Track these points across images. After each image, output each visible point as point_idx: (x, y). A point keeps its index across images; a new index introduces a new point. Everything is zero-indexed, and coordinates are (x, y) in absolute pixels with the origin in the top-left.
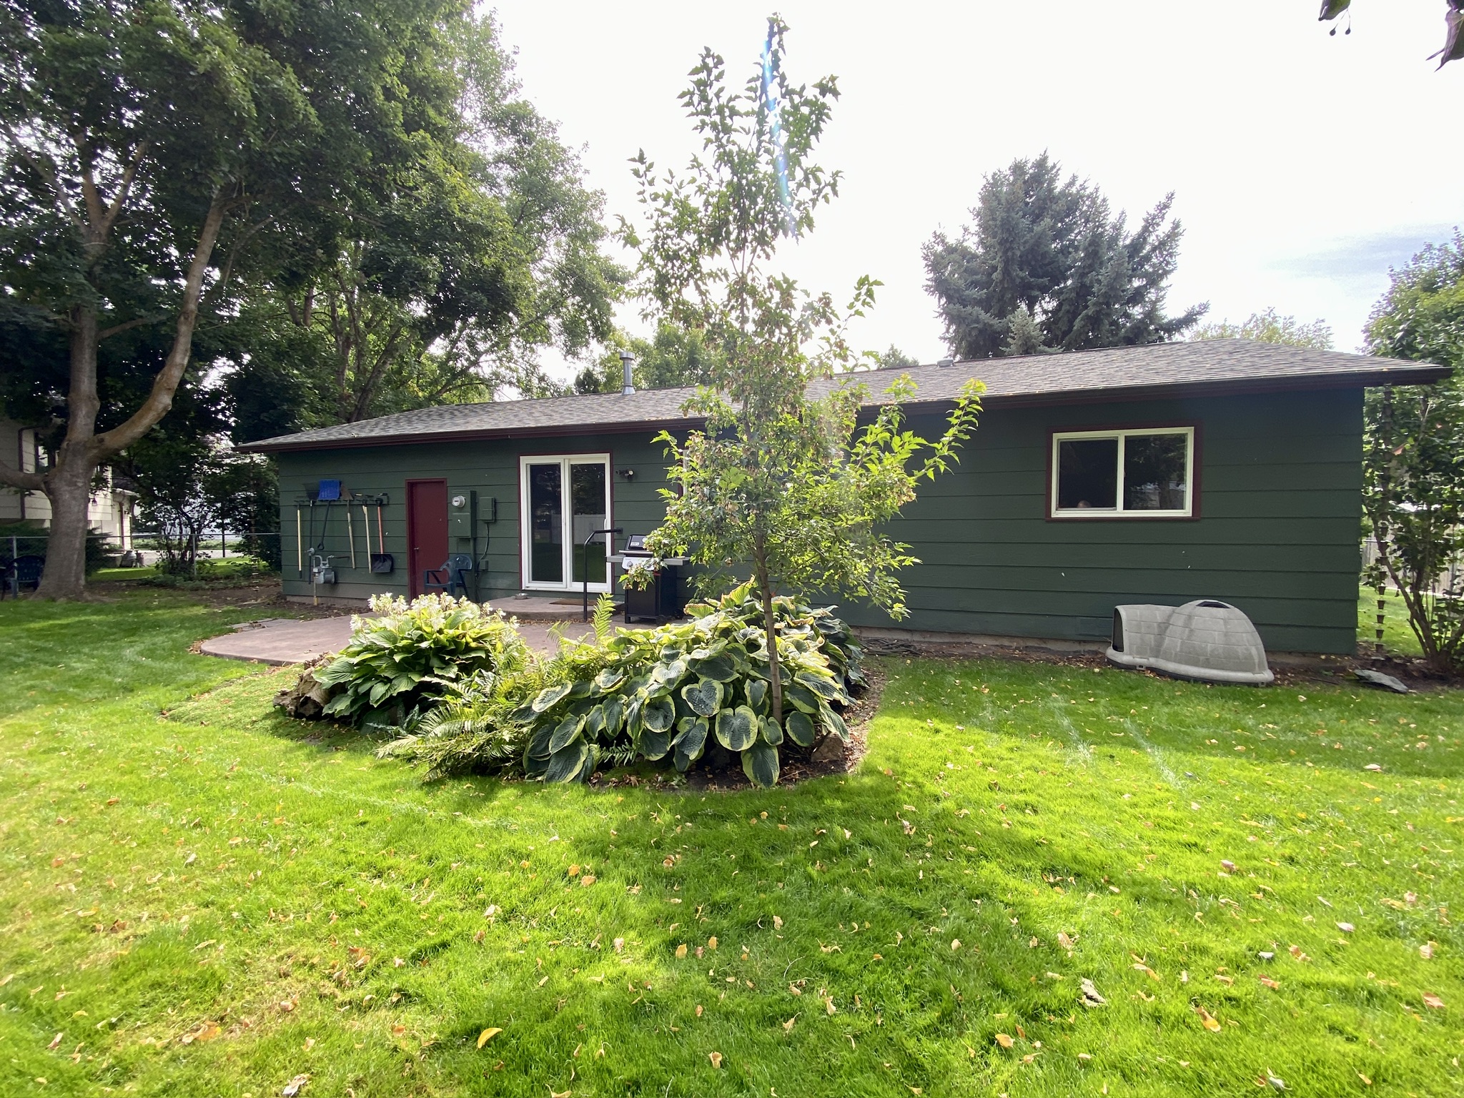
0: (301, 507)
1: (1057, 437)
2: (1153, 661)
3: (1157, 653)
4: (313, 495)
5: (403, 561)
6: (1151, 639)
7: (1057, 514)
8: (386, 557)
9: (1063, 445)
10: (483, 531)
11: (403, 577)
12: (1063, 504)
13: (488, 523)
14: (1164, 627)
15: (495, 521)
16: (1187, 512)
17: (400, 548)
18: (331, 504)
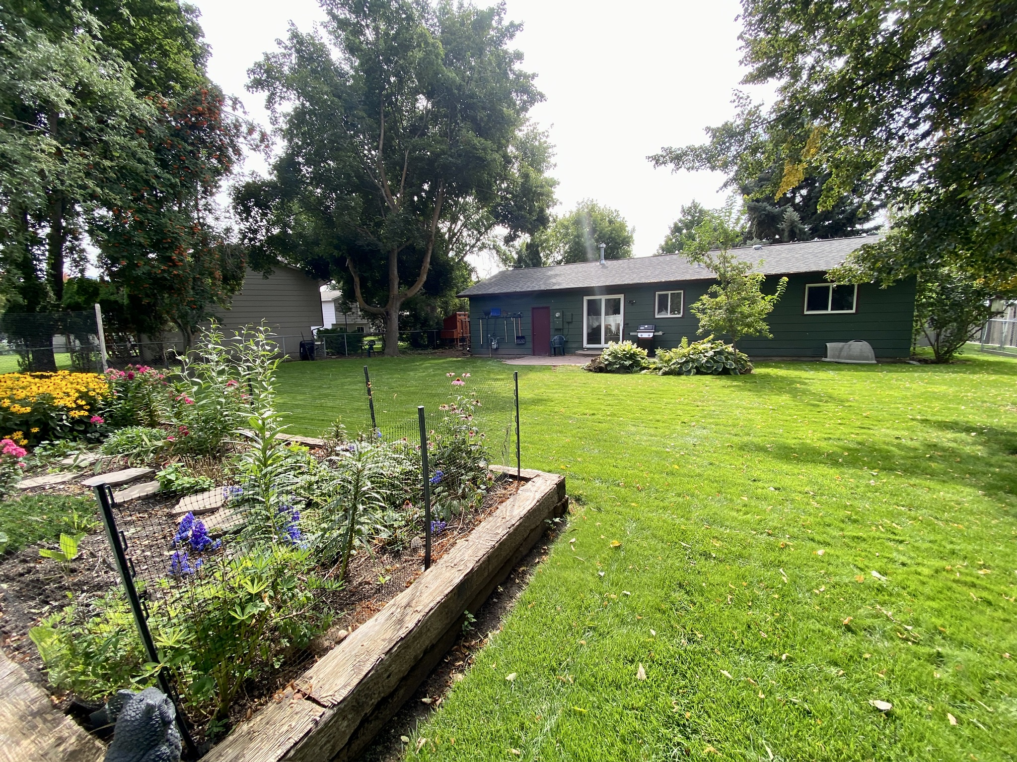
0: (482, 319)
1: (807, 286)
2: (837, 360)
3: (839, 357)
4: (487, 314)
5: (529, 339)
6: (837, 353)
7: (806, 313)
8: (523, 337)
9: (810, 288)
10: (566, 326)
11: (529, 345)
12: (808, 310)
13: (568, 323)
14: (841, 349)
15: (571, 322)
16: (853, 311)
17: (528, 334)
18: (496, 317)
